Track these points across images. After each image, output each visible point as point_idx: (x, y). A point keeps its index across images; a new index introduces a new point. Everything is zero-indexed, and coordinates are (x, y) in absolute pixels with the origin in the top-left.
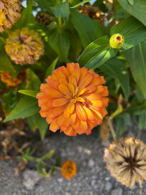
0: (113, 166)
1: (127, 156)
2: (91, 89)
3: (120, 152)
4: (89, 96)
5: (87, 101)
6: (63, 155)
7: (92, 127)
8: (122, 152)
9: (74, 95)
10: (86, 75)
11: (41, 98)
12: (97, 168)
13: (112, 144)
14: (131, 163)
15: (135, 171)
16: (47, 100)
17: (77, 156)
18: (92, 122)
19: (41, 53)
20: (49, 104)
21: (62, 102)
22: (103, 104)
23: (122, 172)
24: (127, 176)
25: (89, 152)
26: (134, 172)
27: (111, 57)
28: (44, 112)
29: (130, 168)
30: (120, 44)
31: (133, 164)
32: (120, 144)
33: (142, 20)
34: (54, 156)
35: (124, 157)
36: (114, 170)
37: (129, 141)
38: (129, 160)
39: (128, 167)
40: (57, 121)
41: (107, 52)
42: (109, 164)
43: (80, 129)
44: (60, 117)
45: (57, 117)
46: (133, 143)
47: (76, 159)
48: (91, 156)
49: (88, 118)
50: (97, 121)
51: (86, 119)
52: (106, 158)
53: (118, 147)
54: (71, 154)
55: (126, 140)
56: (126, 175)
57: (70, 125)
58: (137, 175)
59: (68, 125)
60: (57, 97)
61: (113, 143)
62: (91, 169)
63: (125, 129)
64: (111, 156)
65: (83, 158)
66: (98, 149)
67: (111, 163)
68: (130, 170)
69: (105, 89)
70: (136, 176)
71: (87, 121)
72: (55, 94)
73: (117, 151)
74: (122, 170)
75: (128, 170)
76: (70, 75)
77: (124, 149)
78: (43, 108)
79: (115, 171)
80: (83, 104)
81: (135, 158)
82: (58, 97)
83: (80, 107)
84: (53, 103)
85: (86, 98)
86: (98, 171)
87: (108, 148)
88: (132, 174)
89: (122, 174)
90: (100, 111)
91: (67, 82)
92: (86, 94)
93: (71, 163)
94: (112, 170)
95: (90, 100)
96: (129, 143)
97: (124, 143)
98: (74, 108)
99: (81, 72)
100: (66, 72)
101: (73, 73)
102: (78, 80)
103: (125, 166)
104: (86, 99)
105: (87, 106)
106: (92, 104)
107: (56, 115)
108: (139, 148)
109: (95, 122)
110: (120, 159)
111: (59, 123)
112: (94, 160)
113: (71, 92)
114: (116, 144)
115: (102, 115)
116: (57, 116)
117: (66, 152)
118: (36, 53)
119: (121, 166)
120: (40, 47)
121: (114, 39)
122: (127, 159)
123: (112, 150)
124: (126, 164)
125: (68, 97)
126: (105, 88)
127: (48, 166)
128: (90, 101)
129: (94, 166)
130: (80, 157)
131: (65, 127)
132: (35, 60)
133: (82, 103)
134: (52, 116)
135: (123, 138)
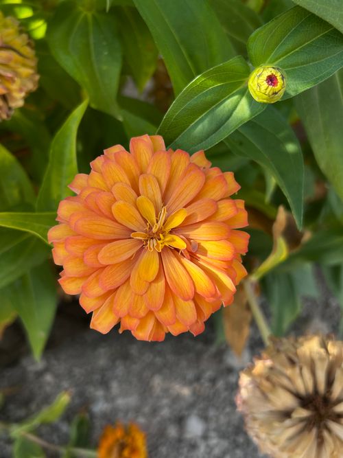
0: (267, 424)
1: (306, 389)
2: (200, 211)
3: (285, 382)
4: (197, 230)
5: (191, 243)
6: (100, 407)
7: (207, 312)
8: (289, 379)
9: (154, 230)
10: (186, 172)
11: (66, 242)
12: (214, 441)
13: (260, 358)
14: (316, 409)
15: (330, 431)
16: (82, 247)
17: (147, 409)
18: (207, 299)
19: (31, 86)
20: (90, 258)
21: (123, 250)
22: (236, 250)
23: (291, 439)
24: (307, 449)
25: (186, 392)
26: (326, 434)
27: (251, 116)
28: (73, 281)
29: (314, 424)
30: (276, 93)
31: (323, 411)
32: (283, 357)
33: (333, 19)
34: (68, 416)
35: (297, 395)
36: (268, 434)
37: (311, 346)
38: (311, 402)
39: (310, 424)
40: (112, 302)
41: (241, 99)
42: (255, 419)
43: (176, 320)
44: (121, 292)
45: (113, 291)
46: (322, 351)
47: (141, 420)
48: (192, 406)
49: (198, 291)
50: (221, 297)
51: (191, 294)
52: (244, 402)
53: (278, 367)
54: (126, 401)
55: (302, 344)
56: (303, 444)
57: (150, 313)
58: (335, 442)
59: (142, 313)
60: (110, 238)
61: (264, 355)
62: (193, 446)
63: (300, 309)
64: (258, 394)
65: (165, 412)
66: (213, 381)
67: (260, 416)
68: (314, 431)
69: (237, 210)
70: (332, 446)
71: (194, 300)
72: (104, 228)
73: (275, 379)
74: (291, 432)
75: (310, 430)
76: (142, 173)
77: (297, 370)
78: (71, 268)
79: (273, 437)
80: (181, 253)
81: (327, 395)
82: (113, 237)
83: (175, 261)
84: (99, 256)
85: (189, 235)
86: (217, 451)
87: (249, 370)
88: (321, 442)
89: (294, 442)
90: (229, 270)
91: (135, 195)
92: (188, 224)
93: (127, 432)
94: (263, 436)
95: (198, 242)
96: (311, 352)
97: (296, 354)
98: (157, 266)
99: (171, 164)
100: (130, 165)
101: (150, 167)
102: (164, 187)
103: (301, 420)
104: (188, 240)
105: (193, 258)
106: (205, 252)
107: (109, 287)
108: (340, 366)
109: (215, 299)
110: (284, 400)
111: (118, 308)
112: (205, 418)
113: (146, 221)
114: (272, 358)
115: (233, 280)
116: (112, 288)
117: (109, 399)
118: (14, 87)
119: (288, 422)
120: (24, 65)
121: (259, 81)
122: (305, 401)
123: (260, 376)
124: (303, 413)
125: (141, 236)
126: (238, 206)
127: (52, 447)
128: (199, 244)
129: (205, 437)
130: (155, 411)
131: (135, 317)
132: (10, 109)
133: (178, 250)
134: (97, 290)
135: (292, 340)
